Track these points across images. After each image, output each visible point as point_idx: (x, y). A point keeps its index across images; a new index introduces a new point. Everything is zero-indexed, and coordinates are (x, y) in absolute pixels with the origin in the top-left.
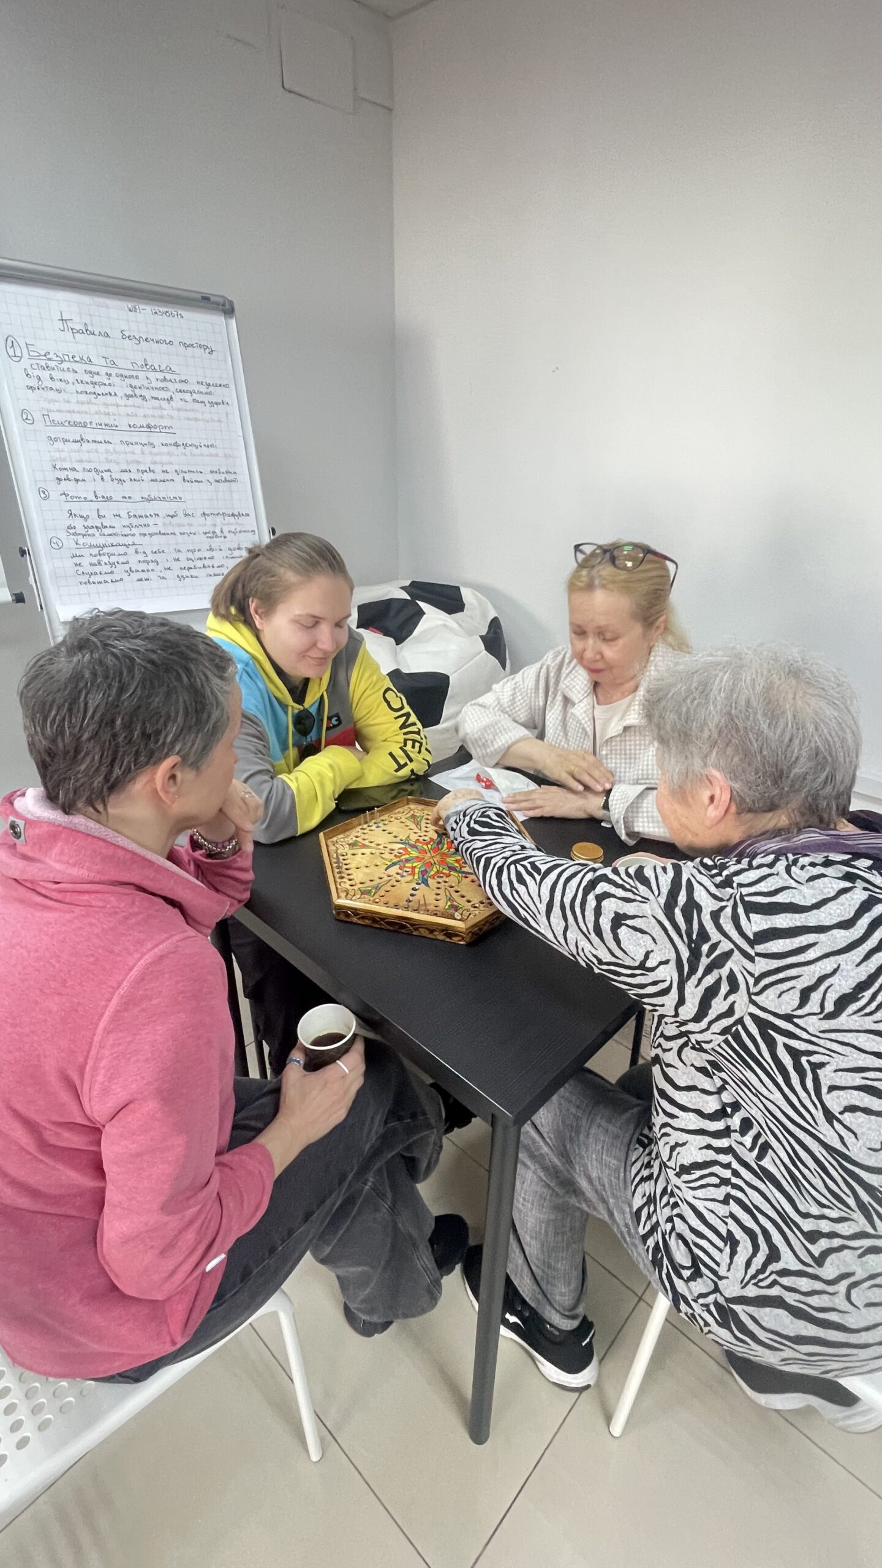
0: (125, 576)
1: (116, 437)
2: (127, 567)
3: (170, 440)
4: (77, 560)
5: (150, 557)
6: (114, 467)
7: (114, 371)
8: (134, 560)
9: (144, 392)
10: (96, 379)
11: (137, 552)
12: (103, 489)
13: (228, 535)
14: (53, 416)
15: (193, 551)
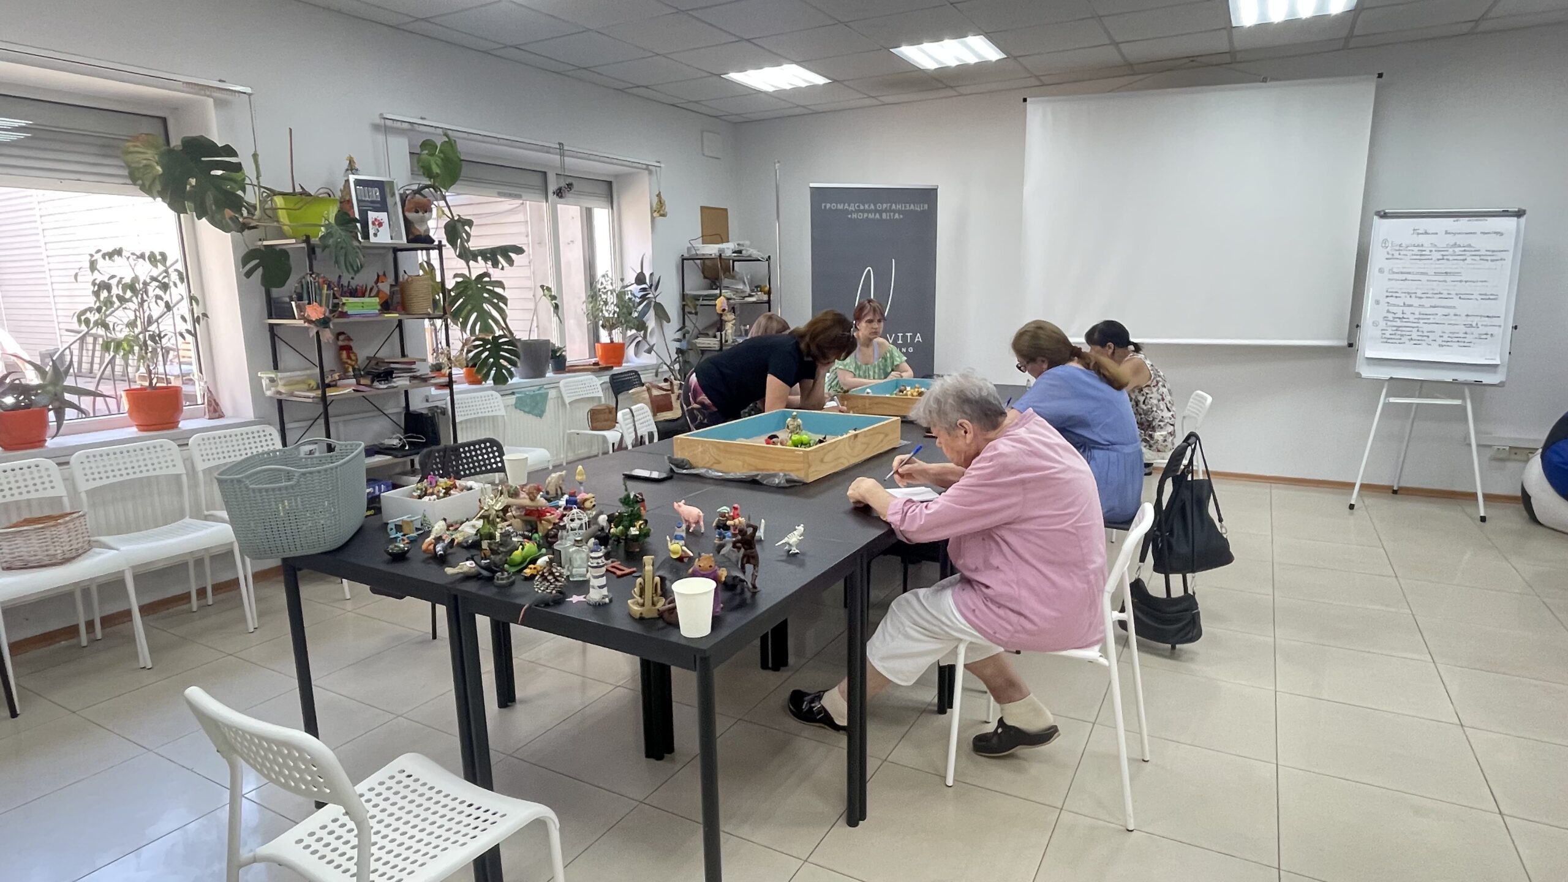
0: (1407, 342)
1: (1423, 278)
2: (1410, 337)
3: (1458, 278)
4: (1384, 332)
5: (1426, 334)
6: (1418, 291)
7: (1434, 249)
8: (1414, 335)
9: (1451, 258)
10: (1424, 253)
11: (1418, 331)
12: (1409, 301)
13: (1481, 327)
14: (1395, 270)
15: (1454, 333)
